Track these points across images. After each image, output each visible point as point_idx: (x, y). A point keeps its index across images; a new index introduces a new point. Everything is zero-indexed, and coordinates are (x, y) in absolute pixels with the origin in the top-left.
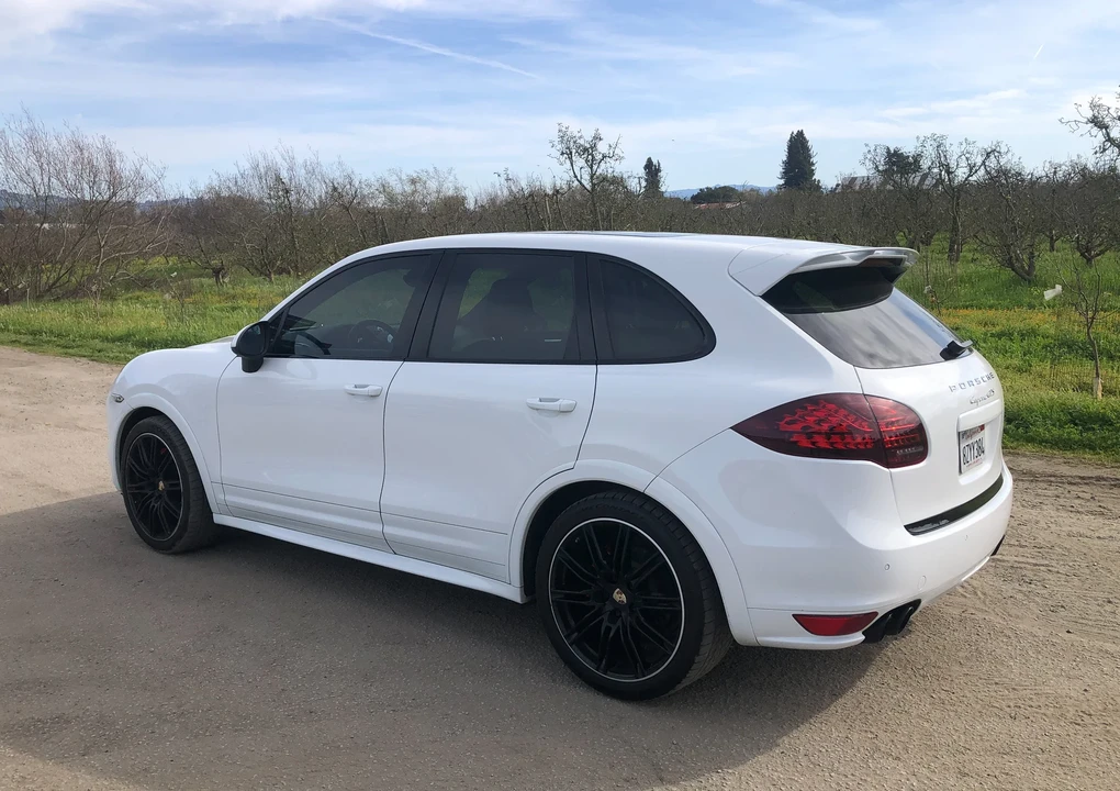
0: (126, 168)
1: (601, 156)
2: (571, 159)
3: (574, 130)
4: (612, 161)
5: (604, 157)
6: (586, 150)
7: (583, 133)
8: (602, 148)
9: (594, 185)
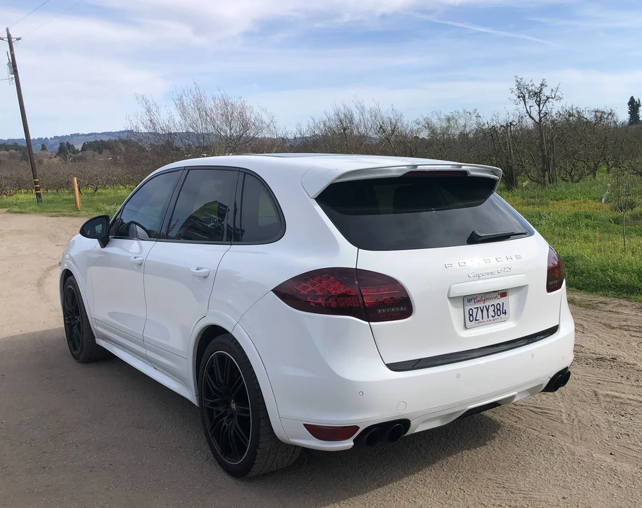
0: (251, 116)
1: (545, 98)
2: (524, 100)
3: (526, 81)
4: (554, 101)
5: (548, 98)
6: (536, 93)
7: (534, 82)
8: (546, 92)
9: (541, 118)
